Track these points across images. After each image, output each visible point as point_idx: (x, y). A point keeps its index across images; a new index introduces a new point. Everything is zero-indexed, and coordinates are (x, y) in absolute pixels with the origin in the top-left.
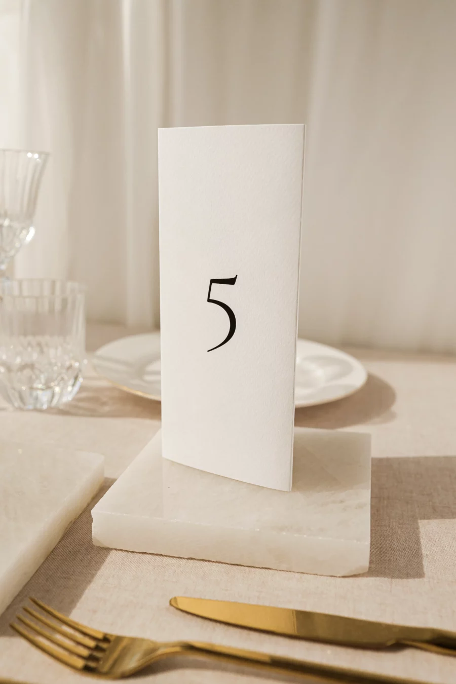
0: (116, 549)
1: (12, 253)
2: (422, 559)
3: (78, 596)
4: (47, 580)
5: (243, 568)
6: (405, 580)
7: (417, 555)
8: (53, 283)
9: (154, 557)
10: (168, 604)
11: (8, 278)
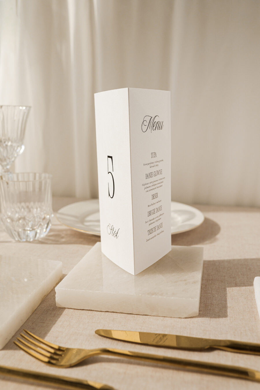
0: (68, 308)
1: (13, 159)
2: (227, 308)
3: (48, 331)
4: (33, 324)
5: (133, 315)
6: (217, 319)
7: (225, 307)
8: (35, 174)
9: (88, 311)
10: (94, 333)
11: (11, 173)
